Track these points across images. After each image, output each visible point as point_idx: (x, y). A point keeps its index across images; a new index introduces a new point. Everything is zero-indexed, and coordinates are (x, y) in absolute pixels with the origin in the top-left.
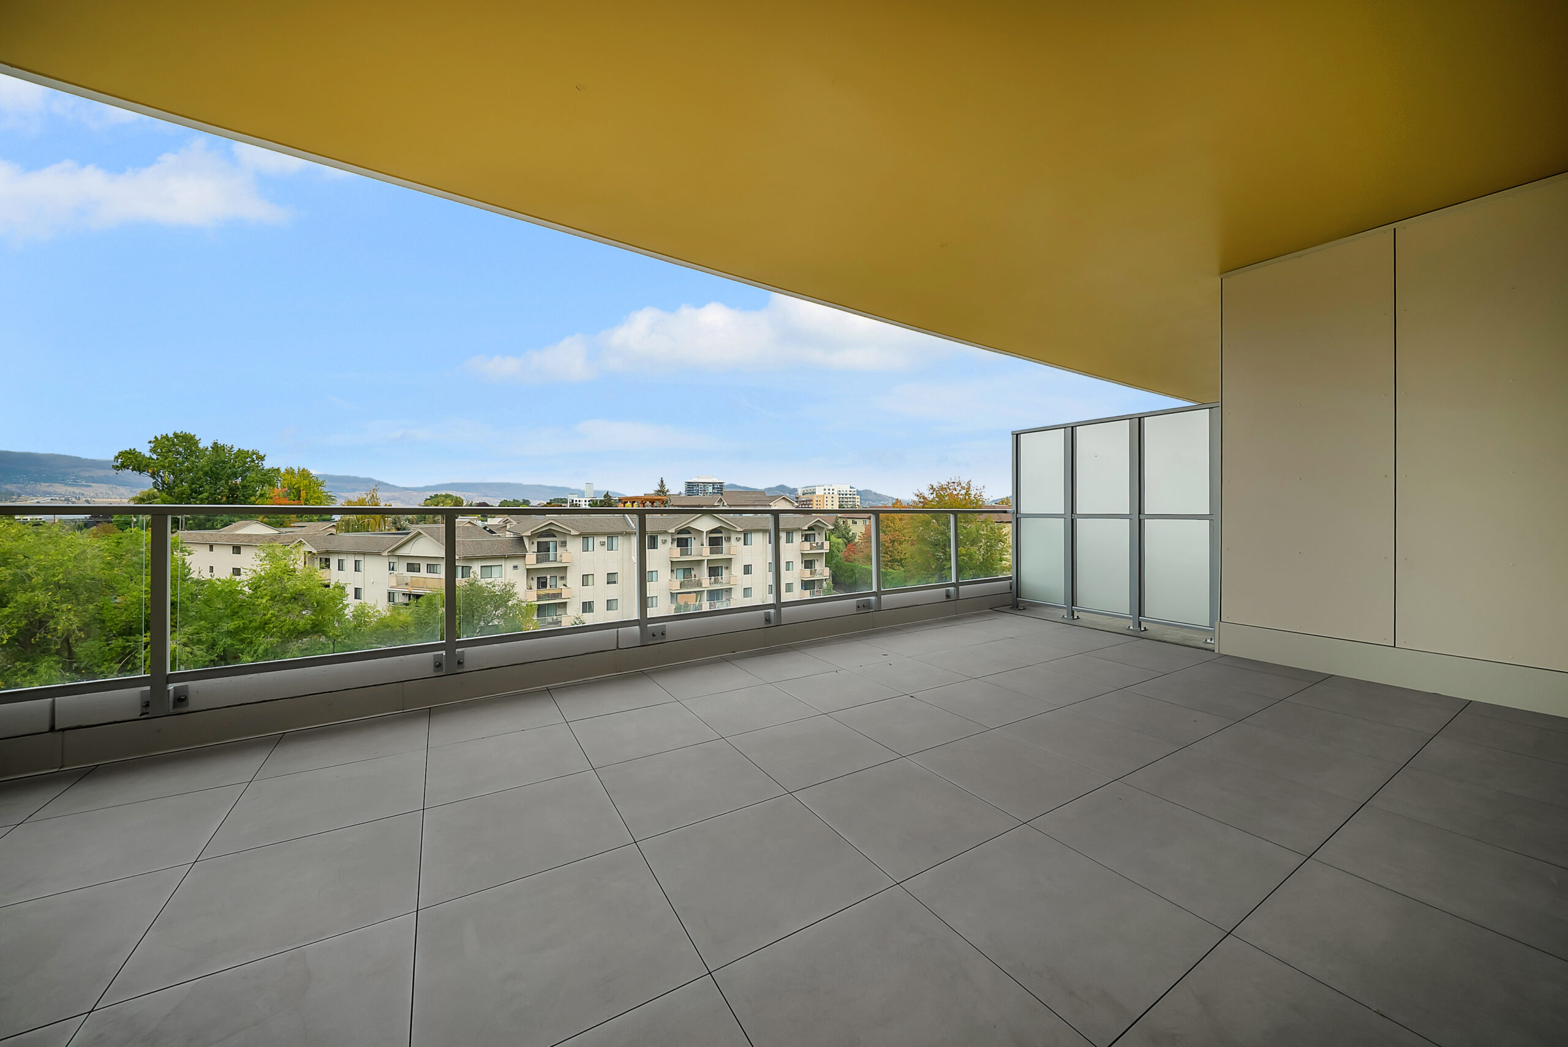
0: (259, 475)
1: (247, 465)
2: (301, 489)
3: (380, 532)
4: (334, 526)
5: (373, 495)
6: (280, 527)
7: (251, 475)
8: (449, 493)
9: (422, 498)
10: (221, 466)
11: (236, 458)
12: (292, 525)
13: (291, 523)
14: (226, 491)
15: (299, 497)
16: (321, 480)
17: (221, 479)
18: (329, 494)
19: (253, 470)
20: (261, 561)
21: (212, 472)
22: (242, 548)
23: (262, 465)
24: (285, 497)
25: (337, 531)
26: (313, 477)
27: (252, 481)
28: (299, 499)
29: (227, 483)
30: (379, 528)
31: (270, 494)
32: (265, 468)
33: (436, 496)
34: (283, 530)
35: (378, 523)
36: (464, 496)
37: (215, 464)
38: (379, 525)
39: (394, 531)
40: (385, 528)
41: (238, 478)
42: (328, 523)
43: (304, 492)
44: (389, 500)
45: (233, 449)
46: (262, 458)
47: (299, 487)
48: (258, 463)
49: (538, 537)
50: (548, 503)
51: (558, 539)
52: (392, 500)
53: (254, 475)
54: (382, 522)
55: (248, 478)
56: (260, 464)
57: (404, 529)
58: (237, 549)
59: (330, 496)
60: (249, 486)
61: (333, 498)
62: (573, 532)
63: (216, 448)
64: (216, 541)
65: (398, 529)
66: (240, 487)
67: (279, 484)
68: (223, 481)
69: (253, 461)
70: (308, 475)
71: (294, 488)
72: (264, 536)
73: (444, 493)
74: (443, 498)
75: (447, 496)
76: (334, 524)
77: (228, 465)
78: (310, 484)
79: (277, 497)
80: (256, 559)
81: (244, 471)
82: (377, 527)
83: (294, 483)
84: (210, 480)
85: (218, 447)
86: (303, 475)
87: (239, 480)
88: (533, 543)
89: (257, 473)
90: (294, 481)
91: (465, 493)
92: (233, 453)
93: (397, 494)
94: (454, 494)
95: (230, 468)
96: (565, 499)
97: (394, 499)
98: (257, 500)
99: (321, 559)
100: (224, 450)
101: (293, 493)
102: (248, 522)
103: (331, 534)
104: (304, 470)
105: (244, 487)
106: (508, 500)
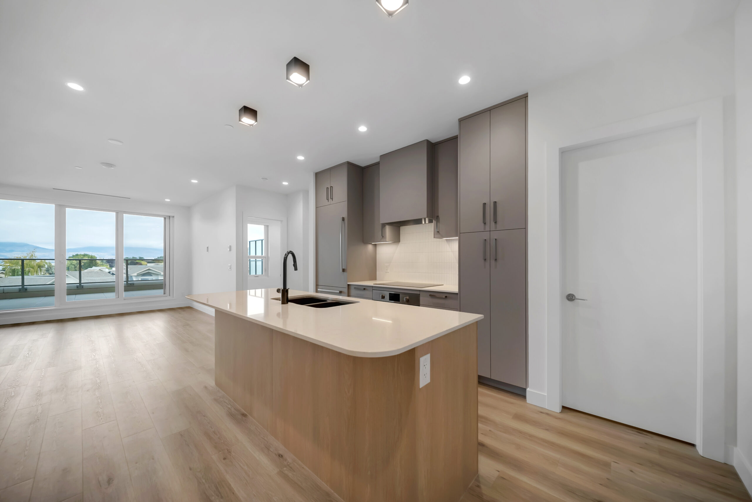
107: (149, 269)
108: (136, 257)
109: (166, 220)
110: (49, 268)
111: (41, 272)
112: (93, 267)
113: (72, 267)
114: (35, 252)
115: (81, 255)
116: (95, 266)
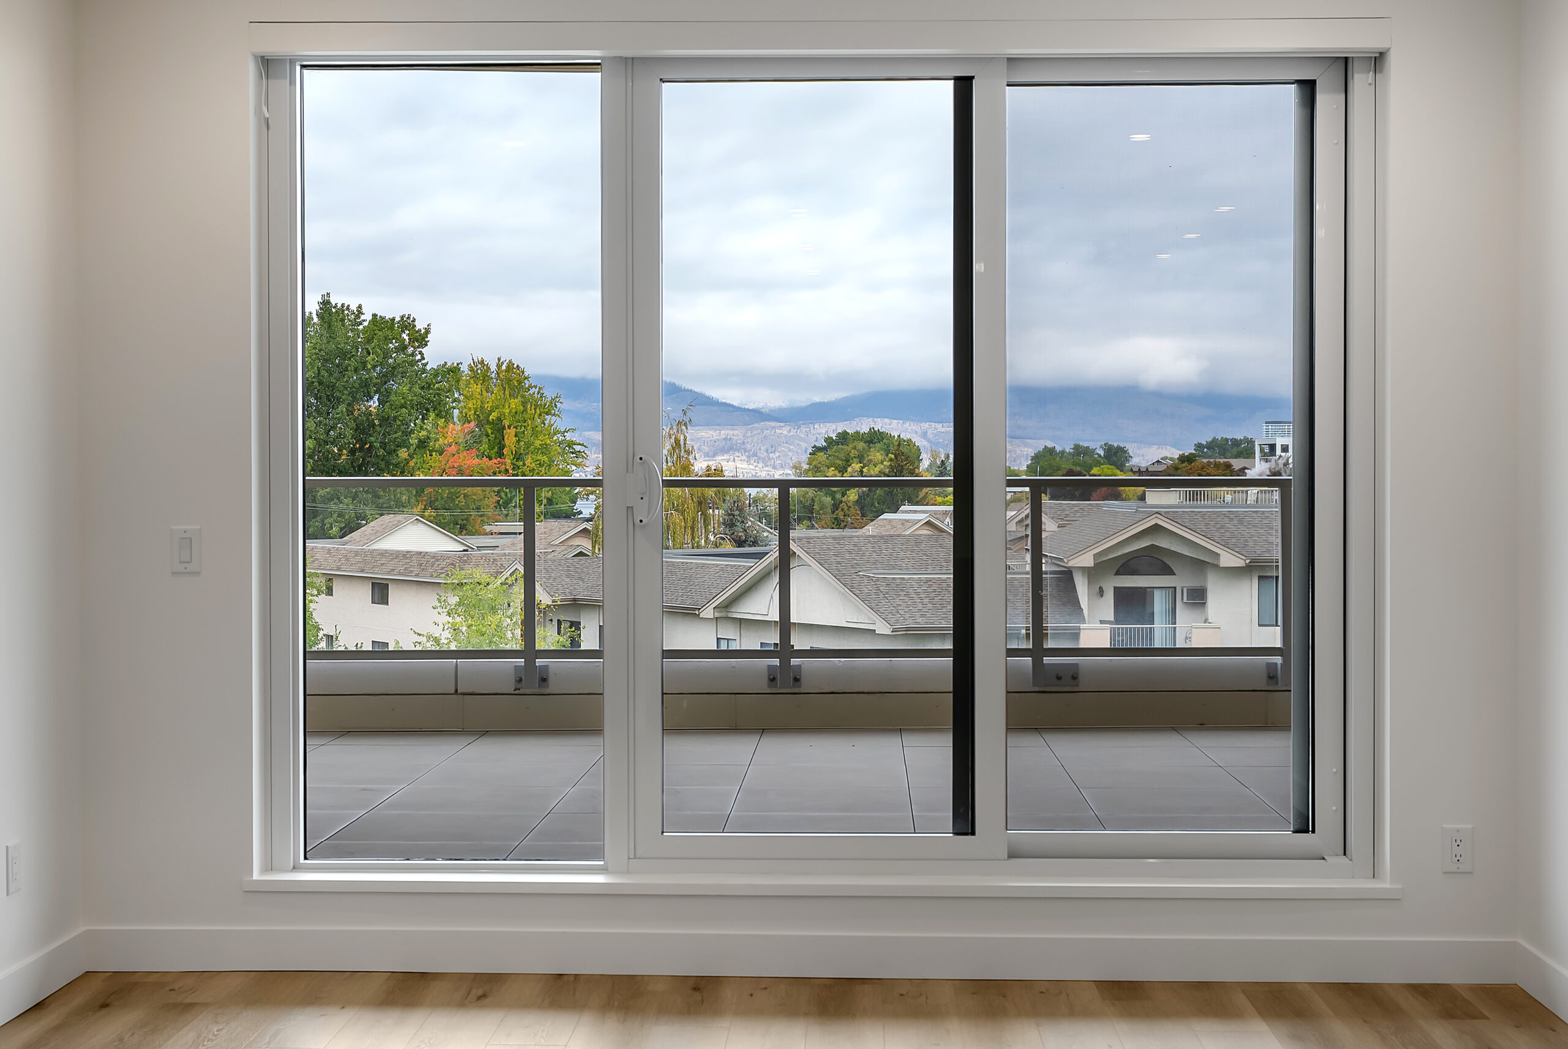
0: (416, 389)
1: (391, 361)
2: (506, 423)
3: (696, 551)
4: (585, 530)
5: (677, 441)
6: (460, 533)
7: (400, 388)
8: (883, 425)
9: (804, 445)
10: (338, 366)
11: (369, 341)
12: (488, 528)
13: (483, 522)
14: (349, 433)
15: (502, 447)
16: (549, 394)
17: (339, 401)
18: (569, 436)
19: (403, 374)
20: (449, 614)
21: (320, 383)
22: (393, 593)
23: (423, 358)
24: (468, 448)
25: (594, 547)
26: (531, 387)
27: (402, 406)
28: (500, 454)
29: (350, 413)
30: (693, 538)
31: (437, 440)
32: (428, 368)
33: (844, 437)
34: (475, 541)
35: (689, 524)
36: (924, 435)
37: (326, 361)
38: (692, 528)
39: (729, 548)
40: (707, 538)
41: (372, 398)
42: (573, 524)
43: (513, 431)
44: (715, 454)
45: (363, 317)
46: (421, 339)
47: (499, 419)
48: (413, 355)
49: (1118, 573)
50: (1183, 459)
51: (1181, 581)
52: (724, 451)
53: (405, 389)
54: (700, 525)
55: (393, 398)
56: (419, 357)
57: (755, 543)
58: (380, 592)
59: (570, 444)
60: (395, 418)
61: (578, 448)
62: (1228, 559)
63: (326, 316)
64: (339, 569)
65: (740, 543)
66: (376, 422)
67: (456, 412)
68: (342, 408)
69: (403, 348)
70: (520, 382)
71: (488, 422)
72: (436, 557)
73: (865, 429)
74: (861, 445)
75: (874, 438)
76: (585, 525)
77: (353, 363)
78: (525, 410)
79: (453, 448)
80: (440, 611)
81: (385, 378)
82: (688, 538)
83: (488, 406)
84: (317, 406)
85: (331, 314)
86: (509, 381)
87: (374, 403)
88: (1101, 592)
89: (412, 383)
90: (490, 401)
91: (925, 426)
92: (361, 327)
93: (736, 434)
94: (894, 428)
95: (356, 370)
96: (1246, 439)
97: (729, 447)
98: (411, 456)
99: (559, 622)
100: (343, 320)
101: (488, 436)
102: (400, 517)
103: (581, 554)
104: (510, 365)
105: (385, 420)
106: (1058, 449)
107: (1156, 529)
108: (1092, 446)
109: (1320, 98)
110: (737, 513)
111: (707, 532)
112: (903, 508)
113: (823, 507)
114: (685, 425)
115: (857, 436)
116: (912, 502)
